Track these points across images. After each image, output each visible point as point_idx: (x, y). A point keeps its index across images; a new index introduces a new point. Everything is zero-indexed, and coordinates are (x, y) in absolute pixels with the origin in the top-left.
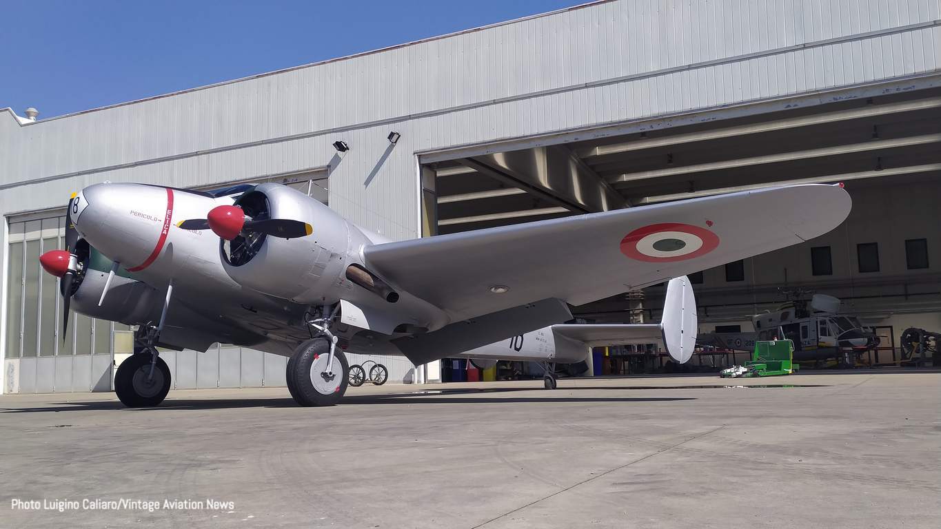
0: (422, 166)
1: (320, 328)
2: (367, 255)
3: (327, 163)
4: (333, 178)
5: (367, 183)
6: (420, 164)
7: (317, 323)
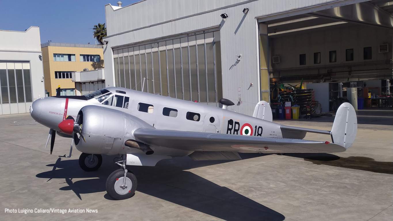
0: (259, 24)
1: (121, 165)
2: (135, 135)
3: (219, 24)
4: (222, 30)
5: (235, 33)
6: (258, 23)
7: (119, 163)
